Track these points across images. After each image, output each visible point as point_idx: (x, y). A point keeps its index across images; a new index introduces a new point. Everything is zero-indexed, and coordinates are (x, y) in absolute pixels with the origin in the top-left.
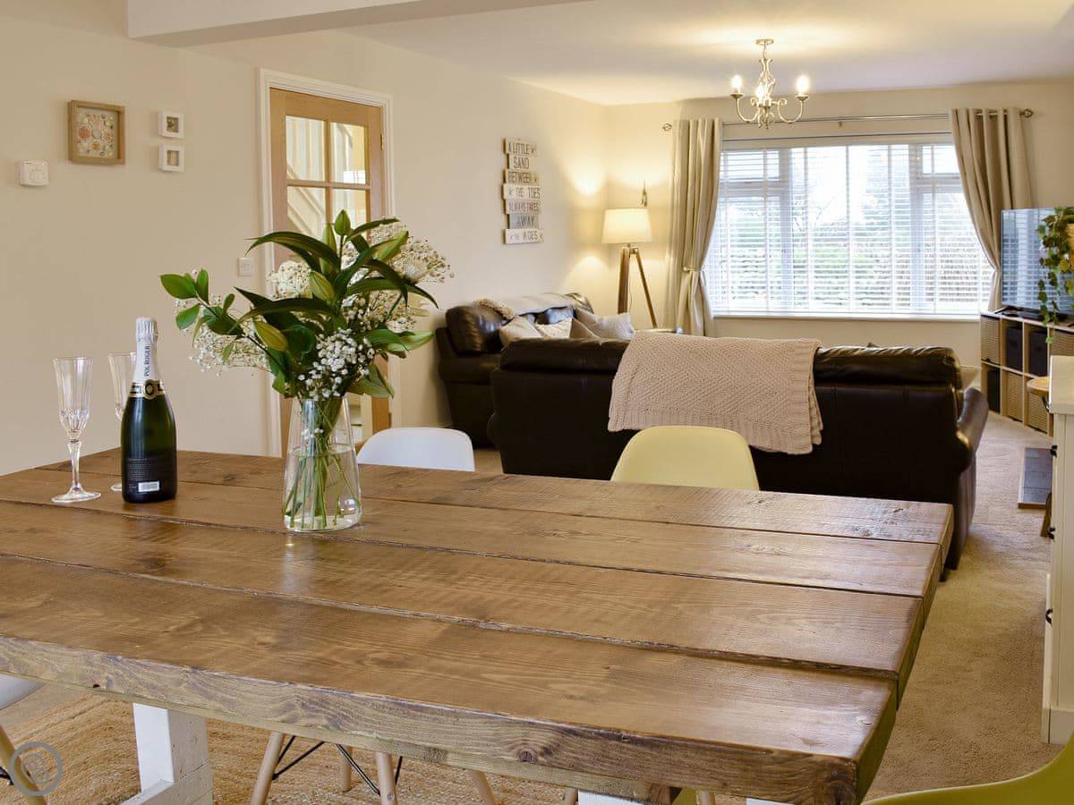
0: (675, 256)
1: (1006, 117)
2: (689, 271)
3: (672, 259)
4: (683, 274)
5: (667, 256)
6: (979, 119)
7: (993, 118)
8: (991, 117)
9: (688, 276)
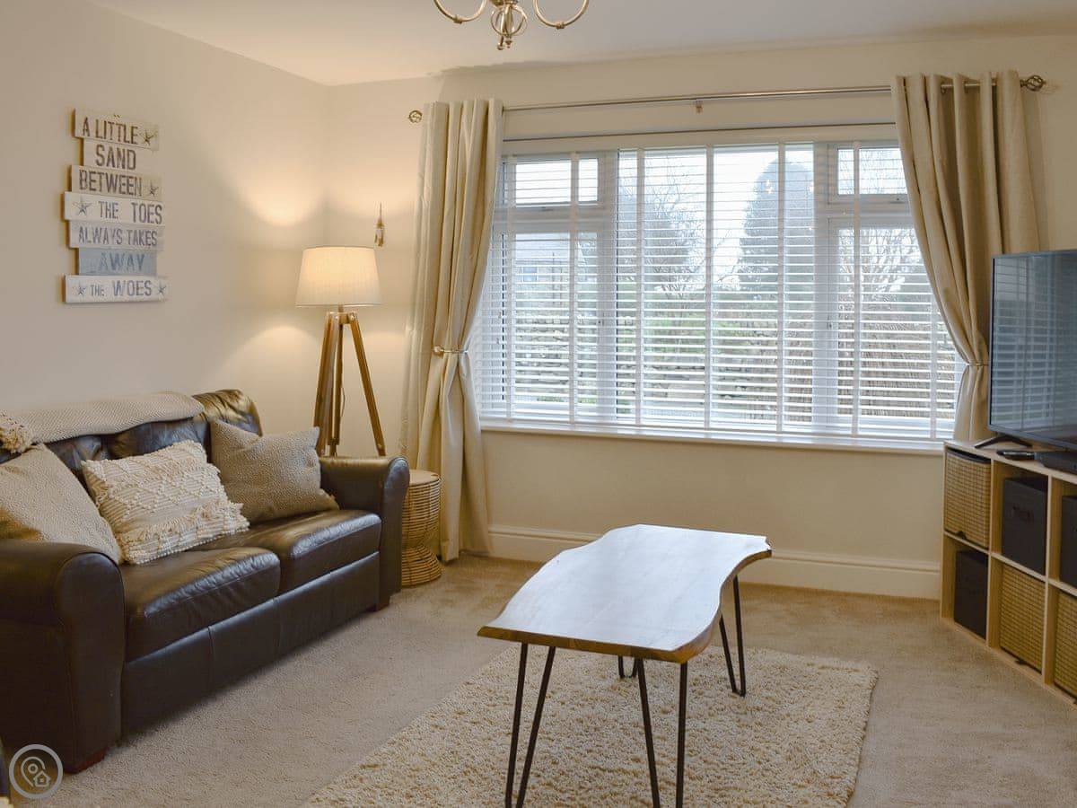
0: (419, 330)
1: (994, 89)
2: (441, 354)
3: (415, 332)
4: (433, 356)
5: (408, 329)
6: (946, 94)
7: (971, 91)
8: (967, 90)
9: (441, 362)
